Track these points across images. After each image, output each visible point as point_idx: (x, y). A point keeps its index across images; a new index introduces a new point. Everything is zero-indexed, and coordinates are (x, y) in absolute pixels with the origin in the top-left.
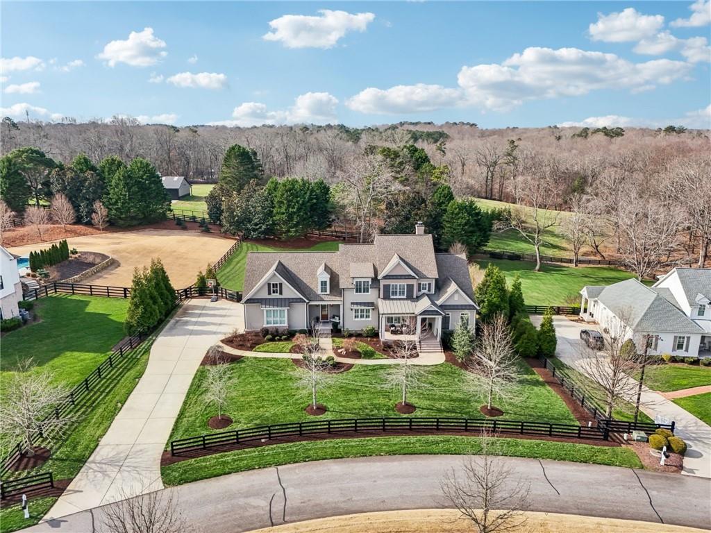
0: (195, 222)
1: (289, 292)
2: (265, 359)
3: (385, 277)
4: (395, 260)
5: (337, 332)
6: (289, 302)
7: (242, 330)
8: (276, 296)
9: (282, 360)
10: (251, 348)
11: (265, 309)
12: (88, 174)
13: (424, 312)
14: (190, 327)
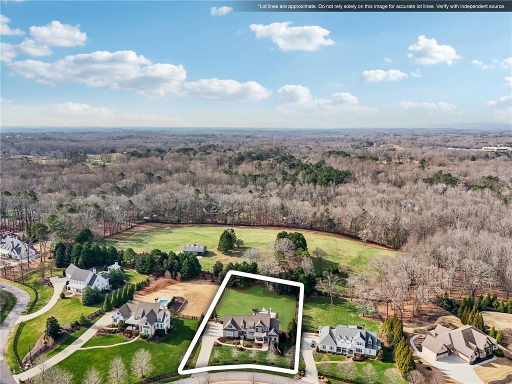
0: (209, 274)
1: (234, 328)
2: (227, 346)
3: (257, 326)
4: (259, 322)
5: (245, 339)
6: (234, 330)
7: (222, 336)
8: (230, 328)
9: (231, 347)
10: (224, 342)
11: (228, 332)
12: (176, 261)
13: (264, 337)
14: (210, 334)
